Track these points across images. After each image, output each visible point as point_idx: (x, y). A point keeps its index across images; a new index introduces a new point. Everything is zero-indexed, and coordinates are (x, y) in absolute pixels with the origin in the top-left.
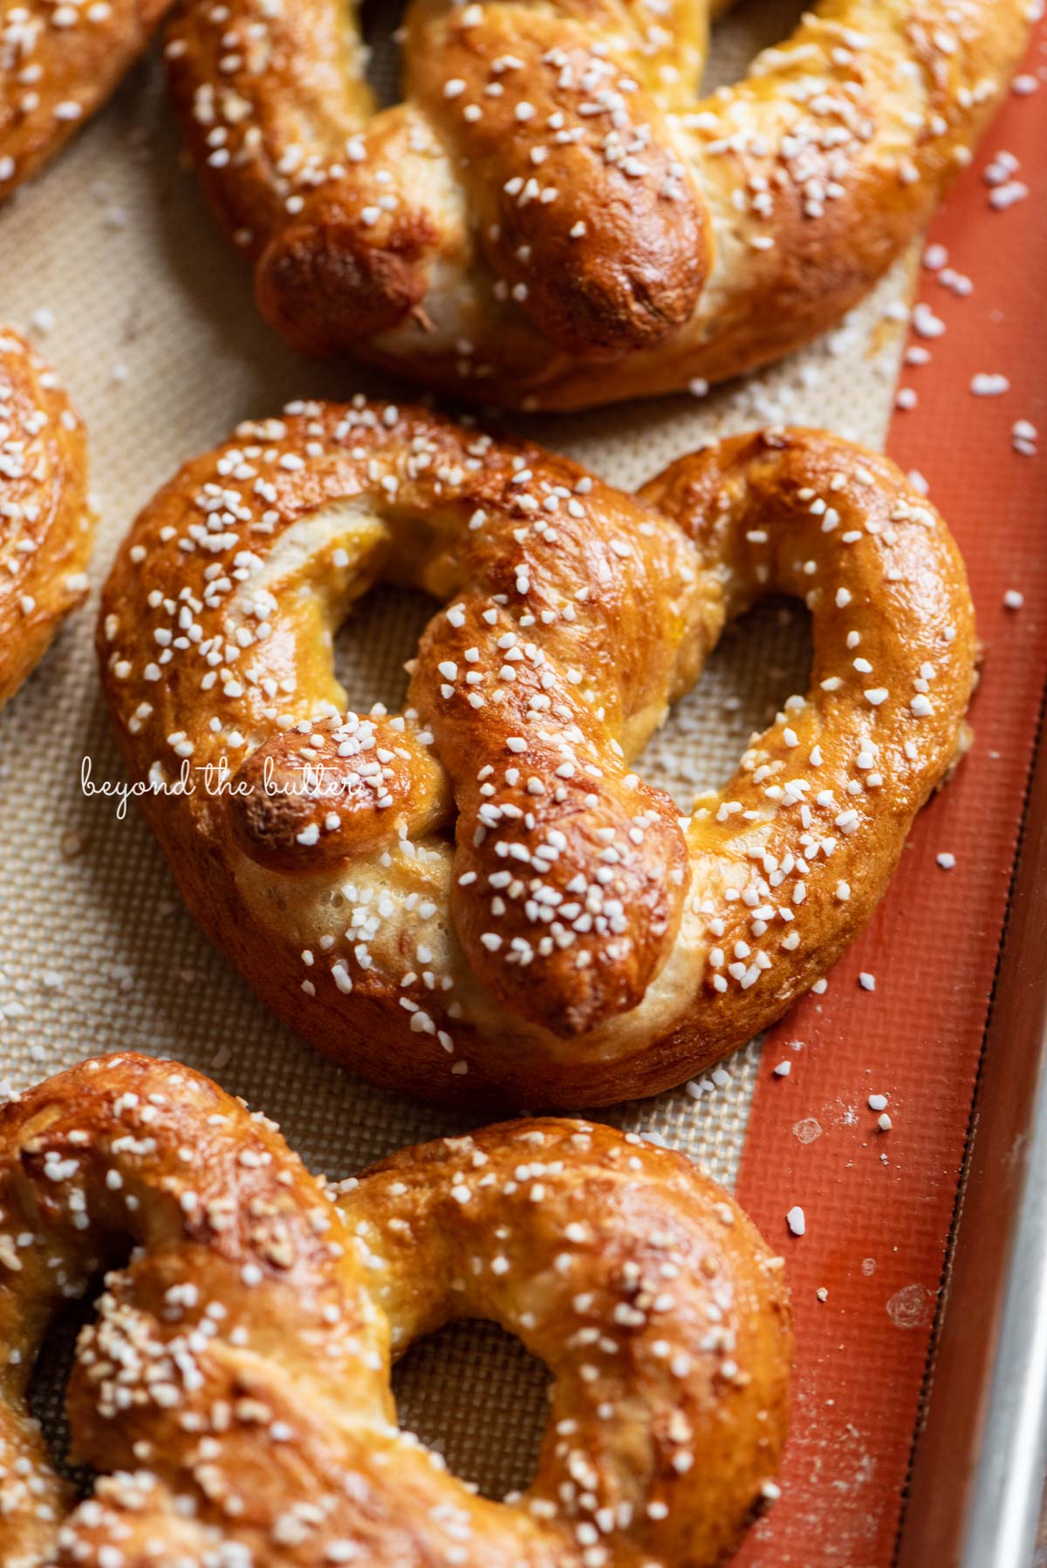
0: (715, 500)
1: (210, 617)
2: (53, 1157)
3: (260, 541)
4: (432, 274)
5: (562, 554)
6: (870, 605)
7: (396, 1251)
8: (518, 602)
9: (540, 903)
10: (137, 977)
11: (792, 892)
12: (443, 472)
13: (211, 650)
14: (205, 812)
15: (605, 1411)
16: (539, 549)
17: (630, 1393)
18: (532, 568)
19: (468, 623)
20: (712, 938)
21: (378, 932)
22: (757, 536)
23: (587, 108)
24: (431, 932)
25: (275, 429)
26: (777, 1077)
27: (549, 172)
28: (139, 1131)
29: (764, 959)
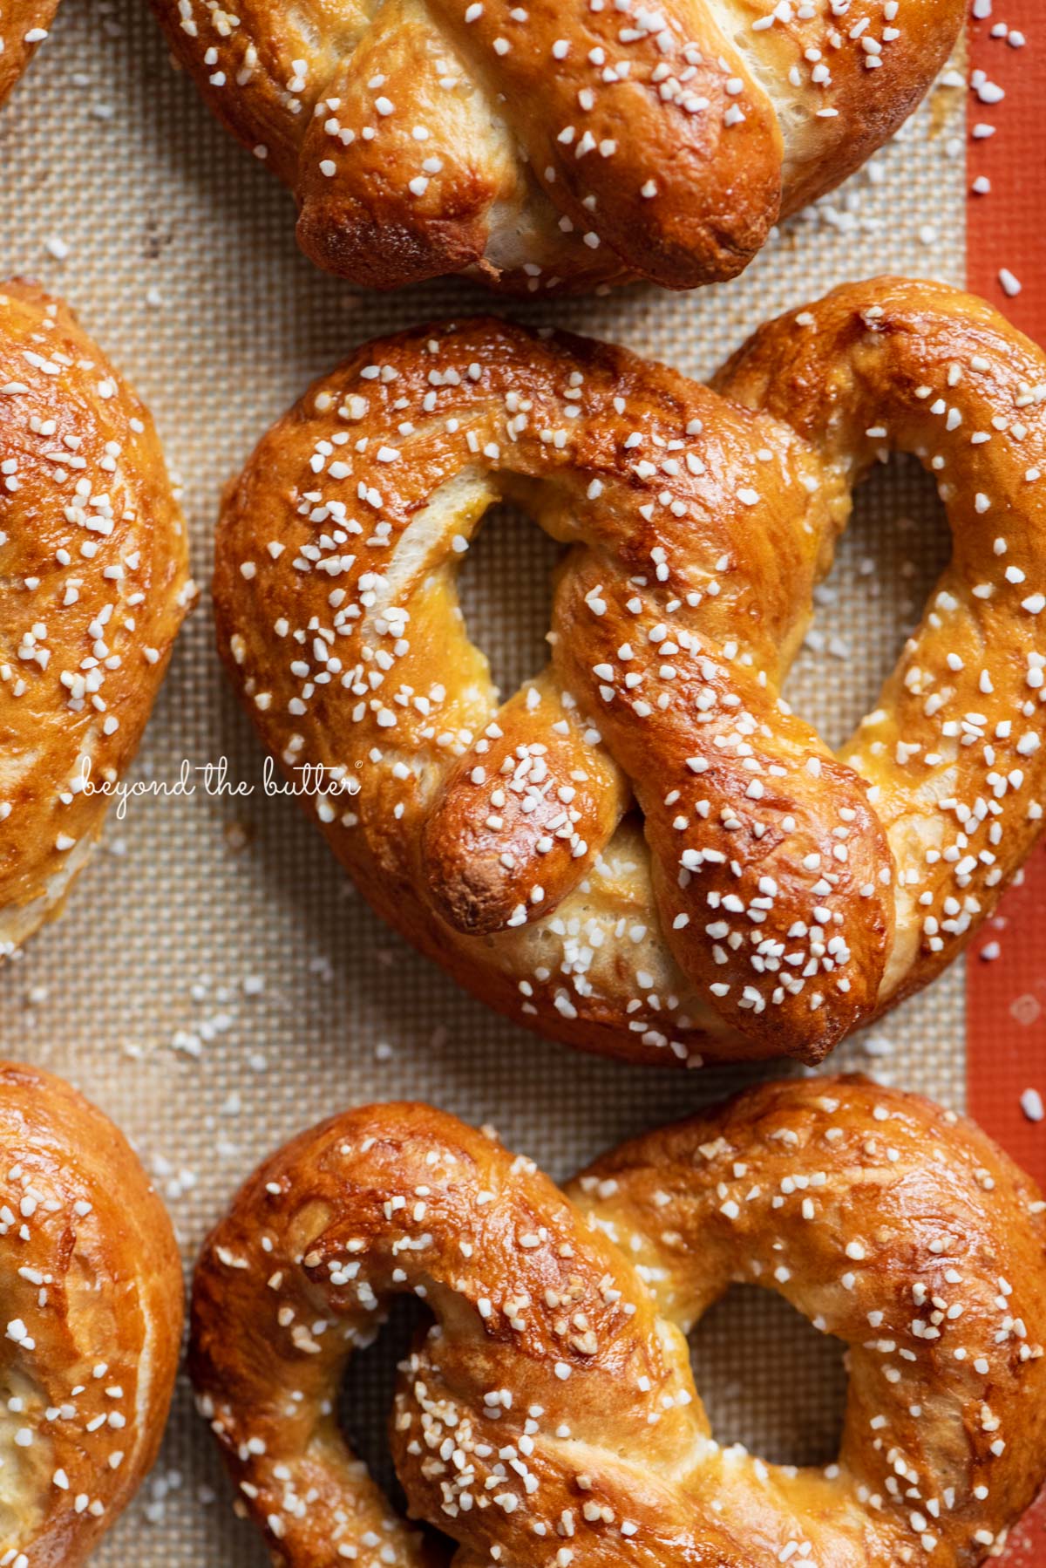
0: (824, 394)
1: (344, 645)
2: (334, 1265)
3: (377, 558)
4: (490, 218)
5: (693, 526)
6: (1011, 511)
7: (674, 1262)
8: (660, 589)
9: (765, 956)
10: (334, 964)
11: (988, 833)
12: (546, 435)
13: (353, 679)
14: (386, 848)
15: (915, 1411)
16: (670, 526)
17: (935, 1392)
18: (668, 550)
19: (610, 608)
20: (921, 908)
21: (595, 959)
22: (877, 432)
23: (627, 34)
24: (646, 953)
25: (357, 406)
26: (985, 961)
27: (602, 116)
28: (414, 1230)
29: (972, 905)
